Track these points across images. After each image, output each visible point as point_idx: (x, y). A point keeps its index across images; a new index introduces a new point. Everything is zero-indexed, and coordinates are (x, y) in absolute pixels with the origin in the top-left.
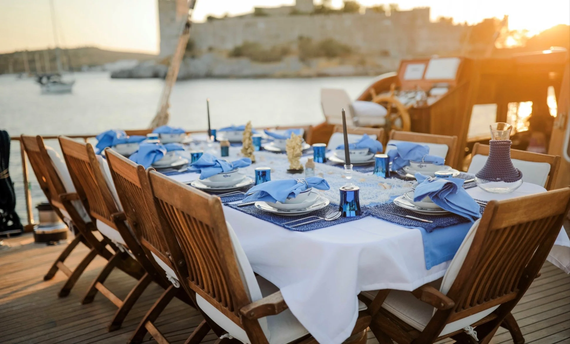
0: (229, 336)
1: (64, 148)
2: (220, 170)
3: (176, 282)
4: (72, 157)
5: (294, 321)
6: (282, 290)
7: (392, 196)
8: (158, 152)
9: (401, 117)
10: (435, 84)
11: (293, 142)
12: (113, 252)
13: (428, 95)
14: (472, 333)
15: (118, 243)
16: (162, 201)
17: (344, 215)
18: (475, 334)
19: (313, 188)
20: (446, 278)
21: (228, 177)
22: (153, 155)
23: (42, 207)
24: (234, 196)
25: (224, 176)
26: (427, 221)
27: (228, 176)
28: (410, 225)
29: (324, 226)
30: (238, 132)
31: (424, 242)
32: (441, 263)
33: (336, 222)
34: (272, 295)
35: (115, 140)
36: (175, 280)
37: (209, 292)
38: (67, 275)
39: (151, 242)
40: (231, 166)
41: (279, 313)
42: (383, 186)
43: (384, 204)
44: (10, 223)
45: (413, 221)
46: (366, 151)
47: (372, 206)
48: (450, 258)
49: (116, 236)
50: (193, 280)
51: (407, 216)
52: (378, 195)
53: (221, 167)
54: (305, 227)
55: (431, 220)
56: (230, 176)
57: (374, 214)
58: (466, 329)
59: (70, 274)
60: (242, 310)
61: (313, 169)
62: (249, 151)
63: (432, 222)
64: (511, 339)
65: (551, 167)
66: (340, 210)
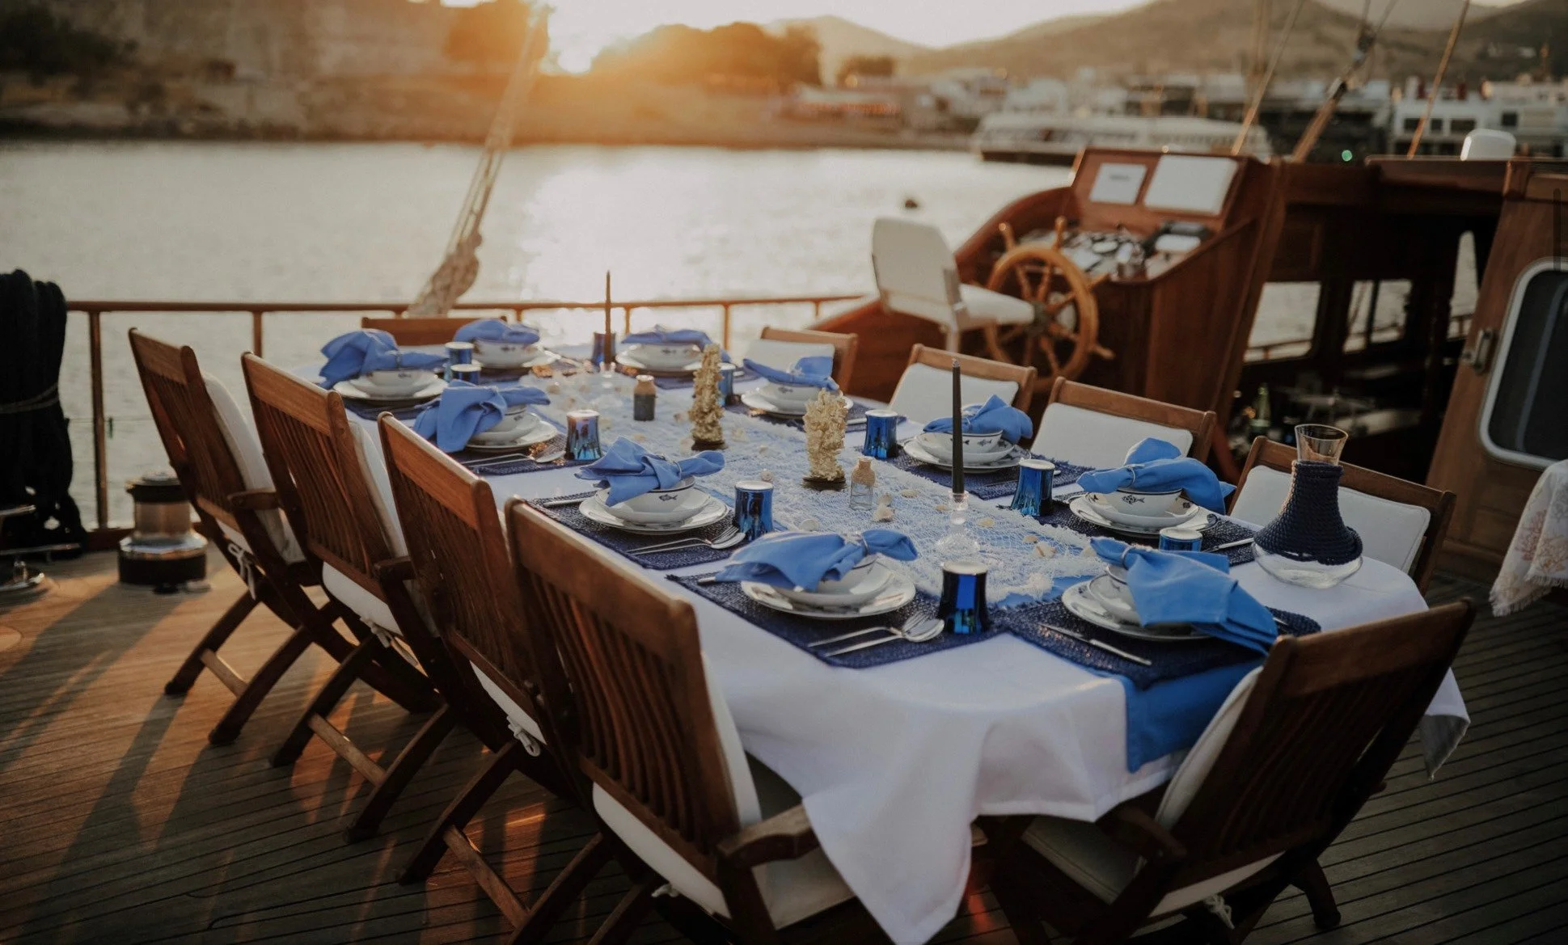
0: (670, 888)
1: (255, 384)
2: (653, 483)
3: (532, 742)
4: (274, 410)
5: (828, 871)
6: (808, 803)
7: (1059, 576)
8: (488, 410)
9: (1074, 303)
10: (1169, 220)
11: (825, 414)
12: (353, 640)
13: (1149, 250)
14: (1221, 908)
15: (376, 625)
16: (539, 579)
17: (949, 628)
18: (1227, 911)
19: (879, 554)
20: (1176, 784)
21: (671, 500)
22: (477, 414)
23: (145, 493)
24: (685, 551)
25: (661, 498)
26: (1137, 659)
27: (670, 498)
28: (1101, 669)
29: (905, 656)
30: (671, 348)
31: (1129, 709)
32: (1162, 755)
33: (931, 646)
34: (787, 814)
35: (368, 359)
36: (529, 738)
37: (632, 789)
38: (232, 689)
39: (475, 643)
40: (678, 473)
41: (800, 855)
42: (1038, 548)
43: (1040, 600)
44: (52, 524)
45: (1108, 657)
46: (996, 439)
47: (1013, 605)
48: (1185, 743)
49: (375, 610)
50: (591, 754)
51: (1094, 642)
52: (1025, 571)
53: (655, 475)
54: (863, 656)
55: (1146, 658)
56: (674, 498)
57: (1017, 629)
58: (1209, 903)
59: (241, 690)
60: (720, 847)
61: (869, 486)
62: (709, 419)
63: (1148, 663)
64: (1309, 914)
65: (1432, 517)
66: (940, 616)
